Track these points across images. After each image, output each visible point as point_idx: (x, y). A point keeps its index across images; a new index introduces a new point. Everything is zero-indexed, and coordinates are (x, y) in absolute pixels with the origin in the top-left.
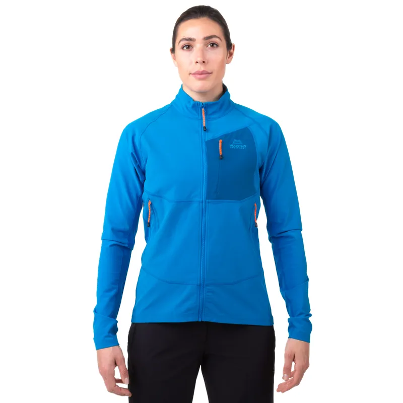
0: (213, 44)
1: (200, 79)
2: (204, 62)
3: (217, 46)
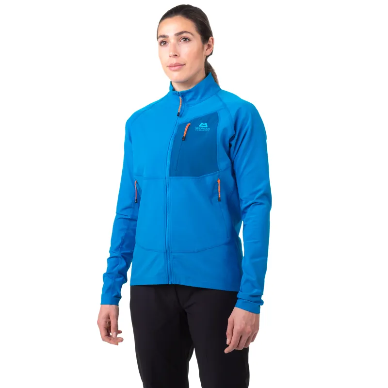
0: (185, 39)
1: (174, 71)
2: (176, 55)
3: (190, 40)
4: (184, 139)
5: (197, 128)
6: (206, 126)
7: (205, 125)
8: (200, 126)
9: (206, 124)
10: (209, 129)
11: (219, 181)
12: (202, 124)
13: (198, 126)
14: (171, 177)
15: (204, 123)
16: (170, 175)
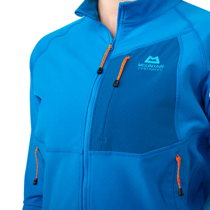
4: (117, 84)
5: (142, 65)
6: (158, 62)
7: (155, 60)
8: (147, 61)
9: (157, 58)
10: (162, 66)
11: (178, 159)
12: (150, 57)
13: (143, 62)
14: (92, 152)
15: (154, 56)
16: (91, 147)
